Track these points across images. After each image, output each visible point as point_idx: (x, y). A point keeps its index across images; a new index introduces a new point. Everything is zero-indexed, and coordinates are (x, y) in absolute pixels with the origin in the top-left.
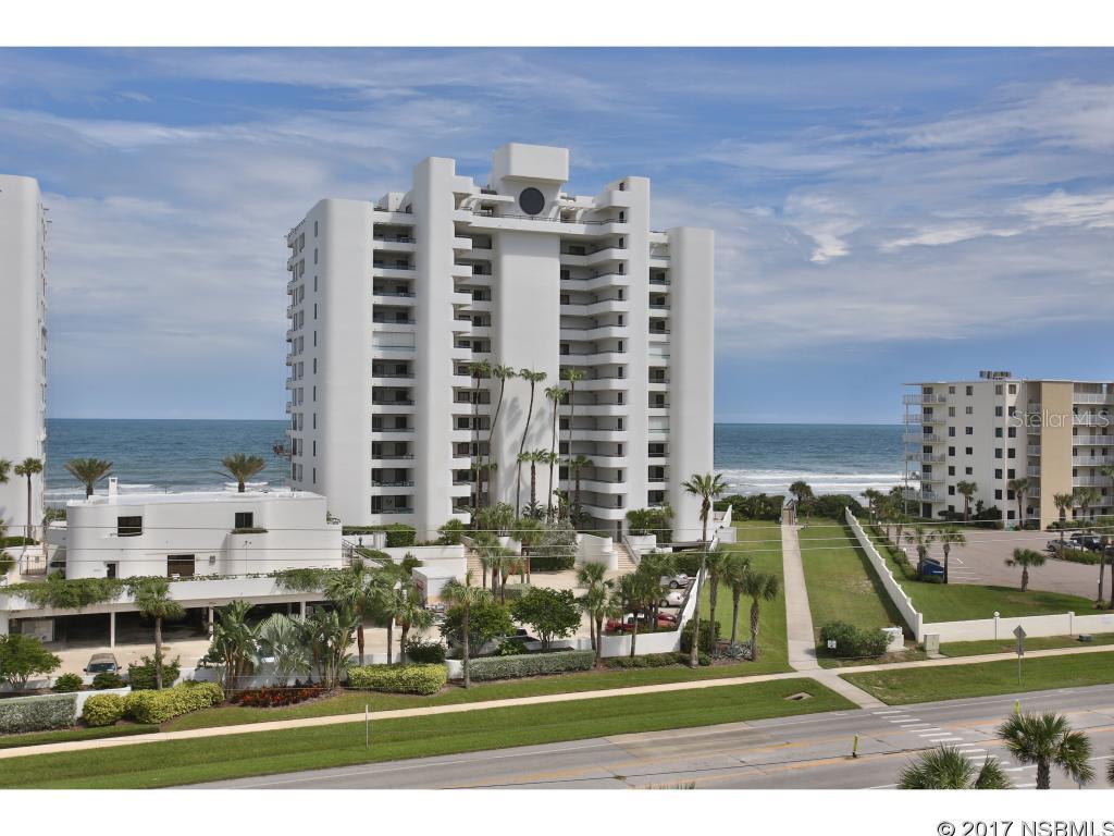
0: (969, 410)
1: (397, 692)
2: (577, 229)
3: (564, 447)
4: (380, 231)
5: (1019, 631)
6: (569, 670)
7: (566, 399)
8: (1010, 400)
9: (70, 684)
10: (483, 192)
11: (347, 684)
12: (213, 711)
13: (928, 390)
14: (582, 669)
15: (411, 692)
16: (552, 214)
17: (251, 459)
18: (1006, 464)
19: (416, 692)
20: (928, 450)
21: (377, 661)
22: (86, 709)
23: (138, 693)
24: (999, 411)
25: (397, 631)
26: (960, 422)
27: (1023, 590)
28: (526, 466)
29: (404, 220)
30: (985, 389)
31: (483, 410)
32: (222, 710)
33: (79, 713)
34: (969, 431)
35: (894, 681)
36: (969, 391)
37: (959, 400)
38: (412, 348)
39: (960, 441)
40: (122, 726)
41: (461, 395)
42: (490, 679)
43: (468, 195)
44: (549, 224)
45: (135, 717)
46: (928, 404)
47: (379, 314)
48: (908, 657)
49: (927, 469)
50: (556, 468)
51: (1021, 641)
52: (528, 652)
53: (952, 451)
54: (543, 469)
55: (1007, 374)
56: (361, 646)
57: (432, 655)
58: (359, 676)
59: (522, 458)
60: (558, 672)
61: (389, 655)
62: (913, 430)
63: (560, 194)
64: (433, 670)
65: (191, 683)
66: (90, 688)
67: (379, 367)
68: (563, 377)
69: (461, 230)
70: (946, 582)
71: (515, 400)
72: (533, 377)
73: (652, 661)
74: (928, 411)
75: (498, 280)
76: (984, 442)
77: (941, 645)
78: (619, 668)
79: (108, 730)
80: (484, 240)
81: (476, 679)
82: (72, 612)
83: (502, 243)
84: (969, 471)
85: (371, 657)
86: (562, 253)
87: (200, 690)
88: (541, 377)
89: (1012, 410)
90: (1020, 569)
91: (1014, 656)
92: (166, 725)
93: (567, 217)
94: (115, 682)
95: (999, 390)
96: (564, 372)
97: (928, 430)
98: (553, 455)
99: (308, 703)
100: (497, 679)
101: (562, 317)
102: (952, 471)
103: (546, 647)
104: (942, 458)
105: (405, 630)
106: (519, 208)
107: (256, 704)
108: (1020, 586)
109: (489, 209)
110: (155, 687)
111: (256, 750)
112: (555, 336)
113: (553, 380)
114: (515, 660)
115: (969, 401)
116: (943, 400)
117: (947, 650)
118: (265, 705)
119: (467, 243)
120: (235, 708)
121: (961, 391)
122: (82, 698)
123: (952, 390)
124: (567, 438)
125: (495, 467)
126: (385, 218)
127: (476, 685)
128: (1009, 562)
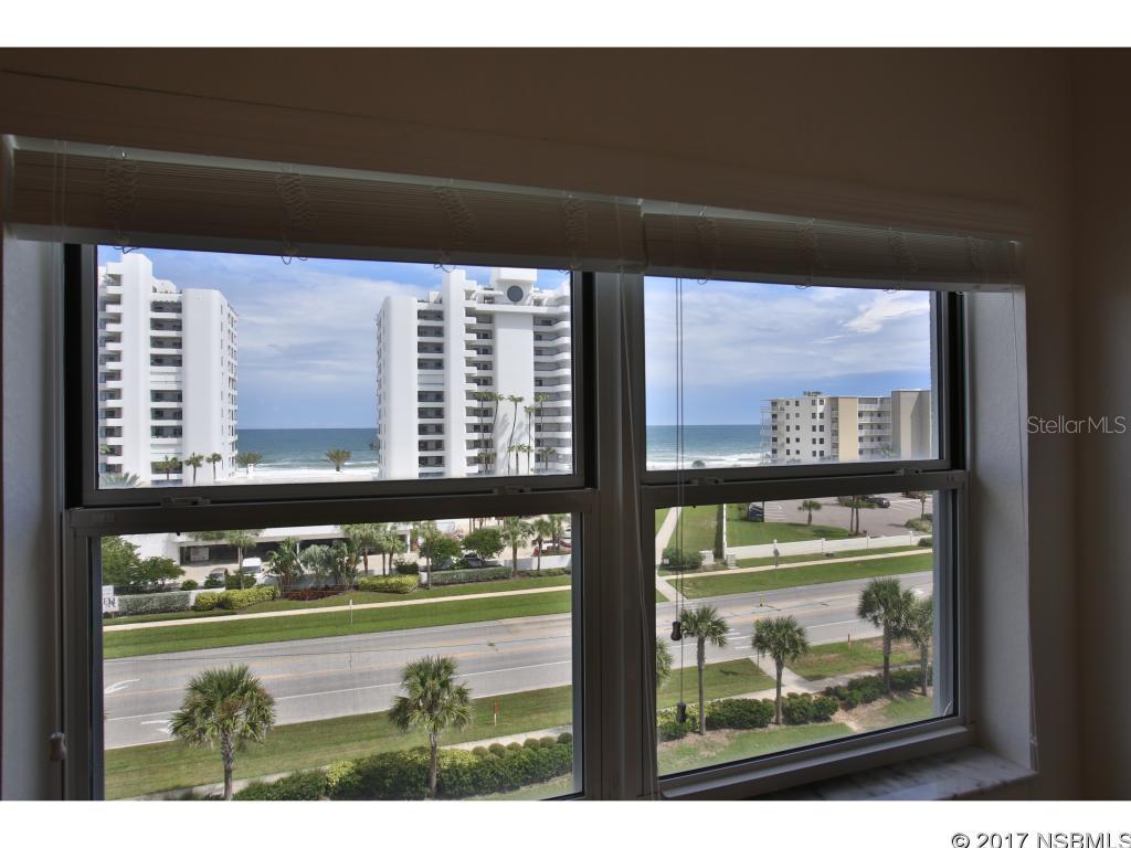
0: (797, 415)
1: (386, 592)
2: (542, 310)
3: (538, 442)
4: (422, 315)
5: (776, 552)
6: (495, 578)
7: (539, 412)
8: (820, 409)
9: (190, 585)
10: (485, 289)
11: (357, 588)
12: (271, 603)
13: (774, 404)
14: (504, 578)
15: (394, 592)
16: (527, 302)
17: (344, 452)
18: (818, 447)
19: (397, 591)
20: (775, 440)
21: (376, 573)
22: (197, 601)
23: (228, 591)
24: (814, 416)
25: (387, 556)
26: (792, 422)
27: (809, 525)
28: (513, 454)
29: (438, 307)
30: (805, 402)
31: (487, 420)
32: (277, 602)
33: (192, 603)
34: (798, 428)
35: (700, 583)
36: (797, 404)
37: (792, 409)
38: (443, 384)
39: (793, 434)
40: (216, 611)
41: (472, 412)
42: (443, 584)
43: (474, 292)
44: (527, 307)
45: (224, 606)
46: (775, 412)
47: (422, 364)
48: (715, 568)
49: (774, 451)
50: (532, 455)
51: (777, 559)
52: (472, 568)
53: (788, 441)
54: (523, 456)
55: (819, 393)
56: (366, 564)
57: (413, 569)
58: (362, 582)
59: (511, 449)
60: (489, 580)
61: (384, 570)
62: (766, 428)
63: (533, 289)
64: (410, 579)
65: (260, 586)
66: (202, 588)
67: (422, 396)
68: (536, 400)
69: (470, 312)
70: (763, 521)
71: (505, 415)
72: (517, 400)
73: (550, 573)
74: (774, 416)
75: (495, 342)
76: (806, 435)
77: (737, 561)
78: (527, 578)
79: (206, 613)
80: (487, 318)
81: (436, 584)
82: (213, 543)
83: (497, 320)
84: (798, 452)
85: (372, 571)
86: (534, 324)
87: (265, 590)
88: (521, 399)
89: (822, 415)
90: (807, 512)
91: (773, 567)
92: (243, 610)
93: (538, 303)
94: (217, 585)
95: (814, 403)
96: (537, 396)
97: (775, 428)
98: (529, 447)
99: (331, 598)
100: (449, 584)
101: (535, 363)
102: (788, 452)
103: (485, 565)
104: (783, 445)
105: (391, 555)
106: (506, 298)
107: (298, 598)
108: (806, 522)
109: (490, 300)
110: (239, 588)
111: (288, 626)
112: (531, 375)
113: (530, 401)
114: (462, 573)
115: (797, 410)
116: (782, 409)
117: (740, 563)
118: (303, 599)
119: (473, 320)
120: (286, 601)
121: (793, 403)
122: (193, 594)
123: (788, 403)
124: (539, 437)
125: (495, 455)
126: (424, 307)
127: (436, 588)
128: (800, 508)
